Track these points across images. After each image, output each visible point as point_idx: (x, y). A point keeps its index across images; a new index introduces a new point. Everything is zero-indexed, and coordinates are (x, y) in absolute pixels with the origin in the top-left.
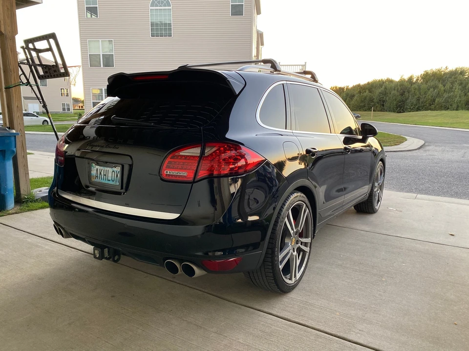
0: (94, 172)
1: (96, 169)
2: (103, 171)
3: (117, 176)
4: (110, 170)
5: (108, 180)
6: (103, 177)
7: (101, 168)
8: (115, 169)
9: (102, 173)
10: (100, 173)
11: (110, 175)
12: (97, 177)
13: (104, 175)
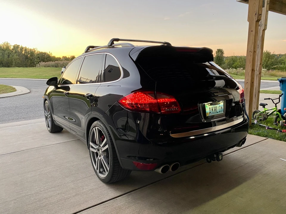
0: (208, 110)
2: (214, 108)
3: (222, 108)
4: (217, 106)
5: (217, 112)
7: (212, 106)
8: (220, 105)
10: (212, 110)
11: (218, 109)
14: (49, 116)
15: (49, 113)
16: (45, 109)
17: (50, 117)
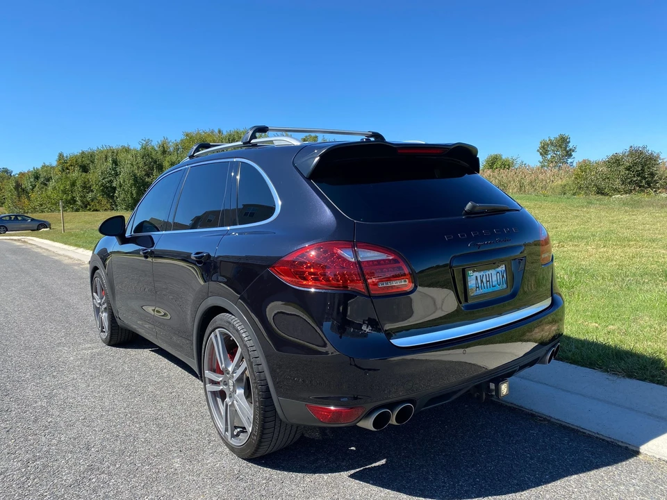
0: (472, 283)
1: (474, 277)
2: (484, 276)
3: (503, 276)
4: (493, 272)
5: (493, 287)
6: (485, 285)
7: (482, 273)
8: (499, 269)
9: (484, 280)
10: (482, 281)
11: (494, 278)
12: (478, 287)
13: (487, 281)
14: (105, 306)
15: (103, 300)
16: (94, 289)
17: (105, 308)
